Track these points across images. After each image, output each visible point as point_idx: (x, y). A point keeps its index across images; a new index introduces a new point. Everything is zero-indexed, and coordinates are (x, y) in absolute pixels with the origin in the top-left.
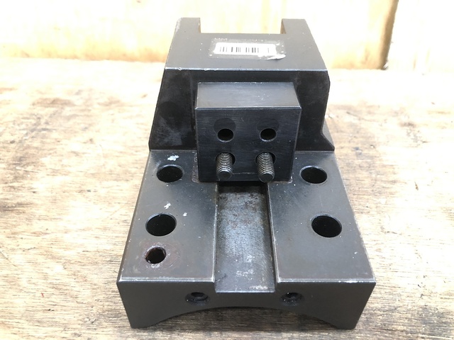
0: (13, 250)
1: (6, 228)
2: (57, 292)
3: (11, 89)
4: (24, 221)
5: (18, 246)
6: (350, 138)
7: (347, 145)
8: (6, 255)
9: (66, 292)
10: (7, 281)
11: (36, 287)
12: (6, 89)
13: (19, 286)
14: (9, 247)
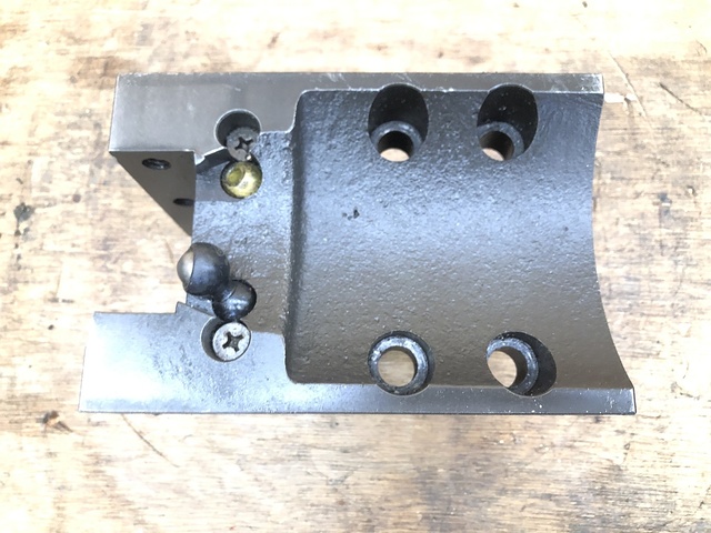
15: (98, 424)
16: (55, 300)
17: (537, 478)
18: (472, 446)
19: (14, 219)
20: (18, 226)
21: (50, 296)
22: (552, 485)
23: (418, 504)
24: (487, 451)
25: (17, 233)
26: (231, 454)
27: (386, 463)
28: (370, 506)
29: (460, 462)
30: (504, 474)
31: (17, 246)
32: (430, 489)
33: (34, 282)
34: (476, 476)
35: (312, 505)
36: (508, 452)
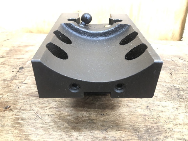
0: (43, 115)
1: (38, 104)
2: (67, 136)
3: (32, 46)
4: (46, 101)
5: (46, 113)
6: (185, 70)
7: (184, 72)
8: (41, 117)
9: (72, 136)
10: (43, 130)
11: (57, 133)
12: (30, 45)
13: (49, 132)
14: (42, 113)
15: (23, 110)
16: (22, 83)
17: (178, 133)
18: (151, 122)
19: (19, 69)
20: (19, 70)
21: (21, 82)
22: (184, 136)
23: (135, 139)
24: (157, 124)
25: (18, 71)
26: (66, 120)
27: (121, 126)
28: (116, 139)
29: (148, 127)
30: (165, 132)
31: (17, 73)
32: (139, 135)
33: (18, 80)
34: (155, 131)
35: (94, 137)
36: (165, 125)
